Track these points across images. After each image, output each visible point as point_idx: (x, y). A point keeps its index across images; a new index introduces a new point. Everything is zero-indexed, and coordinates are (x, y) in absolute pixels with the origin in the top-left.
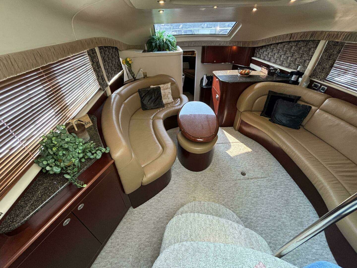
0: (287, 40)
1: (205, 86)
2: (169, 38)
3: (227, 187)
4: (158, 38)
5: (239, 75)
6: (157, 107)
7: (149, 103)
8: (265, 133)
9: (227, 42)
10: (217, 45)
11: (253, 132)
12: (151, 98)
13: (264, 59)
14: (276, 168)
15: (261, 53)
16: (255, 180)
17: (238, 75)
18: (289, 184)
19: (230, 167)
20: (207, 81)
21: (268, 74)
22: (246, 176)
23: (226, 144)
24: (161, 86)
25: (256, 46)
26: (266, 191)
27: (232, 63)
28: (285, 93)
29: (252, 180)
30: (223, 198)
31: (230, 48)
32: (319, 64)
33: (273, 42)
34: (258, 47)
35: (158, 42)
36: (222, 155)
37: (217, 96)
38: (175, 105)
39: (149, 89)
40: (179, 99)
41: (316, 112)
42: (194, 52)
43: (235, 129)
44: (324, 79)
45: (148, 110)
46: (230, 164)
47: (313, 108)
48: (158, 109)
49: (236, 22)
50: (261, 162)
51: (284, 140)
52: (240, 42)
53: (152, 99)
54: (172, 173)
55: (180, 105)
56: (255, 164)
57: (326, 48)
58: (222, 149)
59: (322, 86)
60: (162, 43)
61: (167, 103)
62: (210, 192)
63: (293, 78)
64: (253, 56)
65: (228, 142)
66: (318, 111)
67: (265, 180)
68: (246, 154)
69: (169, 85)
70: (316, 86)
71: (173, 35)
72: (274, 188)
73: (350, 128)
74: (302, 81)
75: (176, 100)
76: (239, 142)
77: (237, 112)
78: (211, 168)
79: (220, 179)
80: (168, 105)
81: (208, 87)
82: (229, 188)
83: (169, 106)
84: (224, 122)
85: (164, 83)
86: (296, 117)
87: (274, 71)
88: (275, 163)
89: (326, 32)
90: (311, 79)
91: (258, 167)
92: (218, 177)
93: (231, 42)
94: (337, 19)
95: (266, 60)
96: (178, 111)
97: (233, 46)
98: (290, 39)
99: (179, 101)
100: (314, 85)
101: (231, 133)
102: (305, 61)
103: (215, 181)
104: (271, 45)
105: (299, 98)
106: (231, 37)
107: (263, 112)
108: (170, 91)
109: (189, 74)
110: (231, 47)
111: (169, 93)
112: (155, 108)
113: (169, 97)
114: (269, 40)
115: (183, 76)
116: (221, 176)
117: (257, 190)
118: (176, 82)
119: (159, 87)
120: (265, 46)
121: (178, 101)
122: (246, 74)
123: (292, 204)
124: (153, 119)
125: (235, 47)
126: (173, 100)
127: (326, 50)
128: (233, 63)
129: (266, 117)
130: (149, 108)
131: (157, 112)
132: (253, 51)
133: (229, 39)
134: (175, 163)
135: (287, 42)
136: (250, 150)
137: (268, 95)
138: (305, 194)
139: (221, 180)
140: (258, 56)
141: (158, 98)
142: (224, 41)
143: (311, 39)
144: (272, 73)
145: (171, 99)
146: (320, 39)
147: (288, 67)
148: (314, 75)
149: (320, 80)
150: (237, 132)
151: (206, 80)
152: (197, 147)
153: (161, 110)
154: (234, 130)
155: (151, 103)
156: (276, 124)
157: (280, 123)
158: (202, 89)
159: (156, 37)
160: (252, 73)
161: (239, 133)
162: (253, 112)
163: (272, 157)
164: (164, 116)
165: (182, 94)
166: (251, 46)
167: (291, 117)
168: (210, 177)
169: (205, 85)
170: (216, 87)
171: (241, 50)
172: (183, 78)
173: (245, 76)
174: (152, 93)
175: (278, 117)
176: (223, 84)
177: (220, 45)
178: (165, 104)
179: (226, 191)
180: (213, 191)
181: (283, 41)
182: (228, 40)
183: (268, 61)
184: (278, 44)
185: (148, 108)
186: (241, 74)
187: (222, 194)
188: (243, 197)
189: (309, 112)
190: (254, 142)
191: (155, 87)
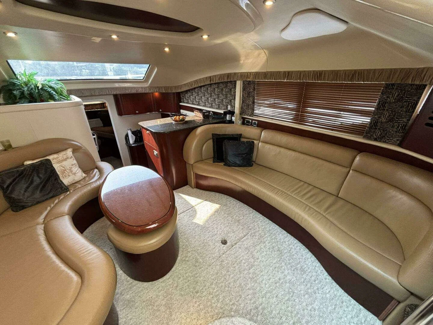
0: (208, 82)
1: (133, 144)
2: (50, 83)
3: (214, 275)
4: (25, 82)
5: (174, 122)
6: (51, 195)
7: (27, 194)
8: (225, 181)
9: (145, 88)
10: (134, 91)
11: (212, 183)
12: (32, 182)
13: (193, 104)
14: (251, 215)
15: (188, 98)
16: (240, 243)
17: (172, 123)
18: (270, 228)
19: (205, 241)
20: (134, 137)
21: (204, 117)
22: (228, 244)
23: (189, 210)
24: (50, 158)
25: (180, 91)
26: (256, 251)
27: (159, 111)
28: (227, 133)
29: (237, 245)
30: (216, 296)
31: (151, 95)
32: (243, 102)
33: (196, 86)
34: (182, 92)
35: (26, 89)
36: (190, 229)
37: (156, 153)
38: (91, 181)
39: (22, 168)
40: (96, 170)
41: (259, 146)
42: (104, 105)
43: (191, 187)
44: (252, 114)
45: (28, 207)
46: (204, 237)
47: (255, 142)
48: (54, 199)
49: (150, 65)
50: (235, 216)
51: (247, 181)
52: (162, 87)
53: (33, 186)
54: (118, 309)
55: (100, 178)
56: (230, 222)
57: (243, 87)
58: (186, 220)
59: (253, 121)
60: (34, 90)
61: (73, 182)
62: (194, 300)
63: (228, 117)
64: (181, 102)
65: (190, 207)
66: (260, 144)
67: (249, 237)
68: (216, 213)
69: (69, 152)
70: (248, 122)
71: (57, 80)
72: (261, 242)
73: (290, 152)
74: (236, 119)
75: (91, 173)
76: (203, 201)
77: (187, 165)
78: (182, 257)
79: (200, 268)
80: (77, 184)
81: (139, 144)
82: (217, 274)
83: (80, 186)
84: (176, 182)
85: (57, 152)
86: (246, 155)
87: (207, 113)
88: (247, 211)
89: (238, 73)
90: (241, 116)
91: (235, 223)
92: (196, 266)
93: (150, 87)
94: (242, 62)
95: (195, 104)
96: (99, 189)
97: (155, 92)
98: (210, 81)
99: (98, 173)
100: (246, 122)
101: (189, 195)
102: (231, 101)
103: (196, 276)
104: (195, 88)
105: (240, 136)
106: (148, 82)
107: (214, 158)
108: (75, 162)
109: (105, 133)
110: (152, 93)
111: (72, 165)
112: (47, 199)
113: (74, 172)
114: (191, 84)
115: (93, 135)
116: (200, 262)
117: (248, 255)
118: (82, 146)
119: (49, 160)
120: (189, 90)
121: (94, 173)
122: (181, 121)
123: (285, 251)
124: (46, 222)
125: (157, 94)
126: (84, 175)
127: (244, 89)
128: (161, 112)
129: (220, 162)
130: (30, 204)
131: (52, 205)
132: (179, 96)
133: (147, 84)
134: (118, 285)
135: (209, 84)
136: (217, 206)
137: (213, 138)
138: (288, 232)
139: (202, 269)
140: (186, 101)
141: (49, 179)
142: (142, 88)
143: (228, 80)
144: (207, 116)
145: (79, 174)
146: (235, 80)
147: (219, 108)
148: (243, 113)
149: (250, 116)
150: (195, 189)
151: (132, 136)
152: (150, 240)
153: (62, 199)
154: (190, 189)
155: (33, 193)
156: (232, 167)
157: (235, 164)
158: (130, 148)
159: (19, 81)
160: (187, 119)
161: (198, 190)
162: (204, 161)
163: (242, 204)
164: (72, 206)
165: (99, 161)
166: (174, 91)
167: (242, 155)
168: (186, 273)
169: (134, 142)
170: (149, 142)
171: (165, 96)
172: (94, 138)
173: (181, 122)
174: (31, 175)
175: (231, 158)
176: (158, 136)
177: (138, 92)
178: (69, 184)
179: (215, 282)
180: (199, 294)
181: (204, 84)
182: (146, 86)
183: (197, 105)
184: (201, 87)
185: (27, 204)
186: (176, 121)
187: (211, 291)
188: (239, 276)
189: (254, 146)
190: (217, 194)
191: (36, 162)
